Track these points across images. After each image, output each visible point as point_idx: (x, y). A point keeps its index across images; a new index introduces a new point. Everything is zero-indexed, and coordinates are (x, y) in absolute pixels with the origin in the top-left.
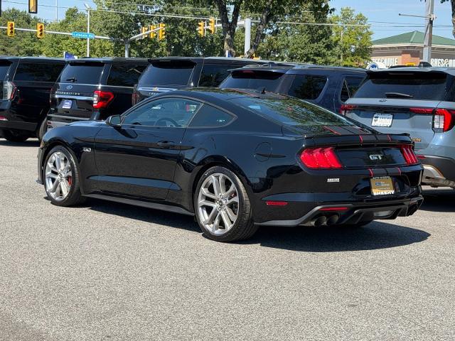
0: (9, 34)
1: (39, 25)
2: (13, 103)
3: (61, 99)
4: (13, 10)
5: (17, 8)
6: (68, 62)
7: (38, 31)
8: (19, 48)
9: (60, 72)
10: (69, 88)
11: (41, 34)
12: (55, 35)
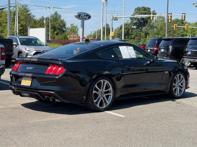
0: (174, 29)
1: (186, 25)
2: (172, 53)
3: (187, 51)
4: (177, 19)
5: (178, 19)
6: (190, 39)
7: (186, 27)
8: (178, 34)
9: (188, 42)
10: (190, 47)
11: (187, 28)
12: (193, 28)
